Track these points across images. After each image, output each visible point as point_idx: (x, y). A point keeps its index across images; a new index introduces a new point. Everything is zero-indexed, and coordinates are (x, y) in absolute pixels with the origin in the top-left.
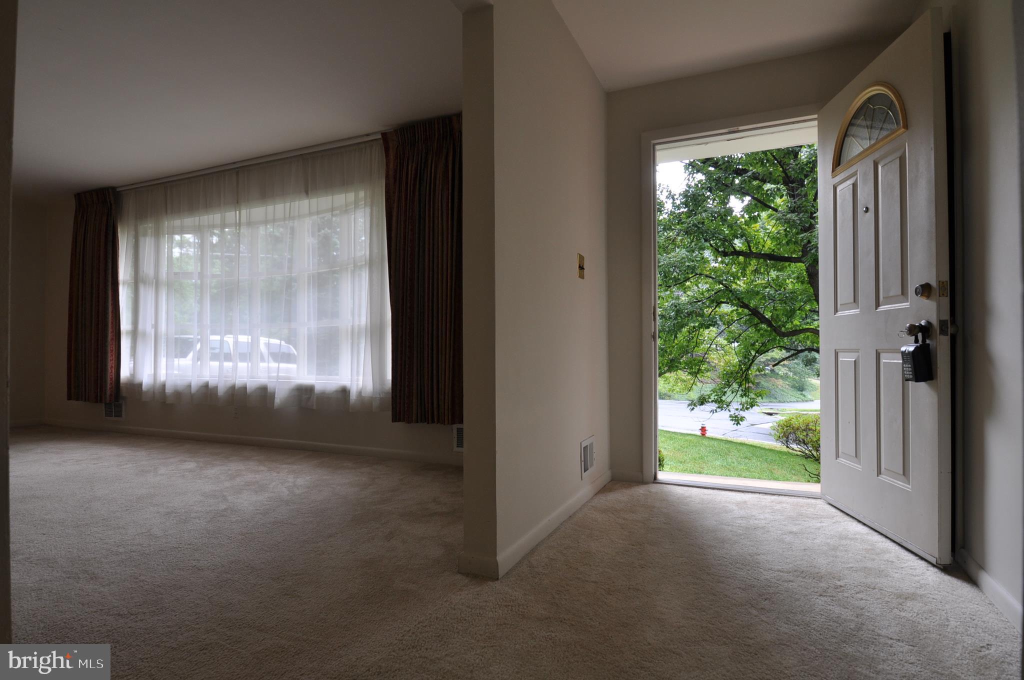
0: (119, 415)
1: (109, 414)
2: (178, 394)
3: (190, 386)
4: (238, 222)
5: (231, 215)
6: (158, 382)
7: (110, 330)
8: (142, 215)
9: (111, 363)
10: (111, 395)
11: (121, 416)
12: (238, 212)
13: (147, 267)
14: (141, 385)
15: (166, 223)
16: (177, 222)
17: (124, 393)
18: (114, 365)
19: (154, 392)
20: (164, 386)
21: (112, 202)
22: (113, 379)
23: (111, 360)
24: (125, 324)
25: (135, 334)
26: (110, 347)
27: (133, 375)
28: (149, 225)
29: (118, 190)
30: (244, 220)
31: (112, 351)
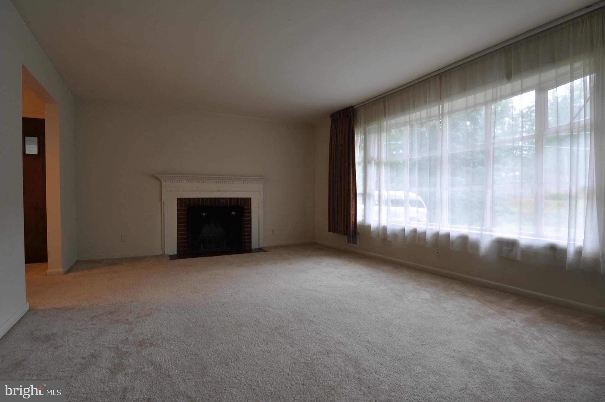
0: (355, 242)
1: (349, 241)
2: (395, 235)
3: (403, 230)
4: (441, 112)
5: (435, 110)
6: (381, 226)
7: (352, 193)
8: (369, 120)
9: (352, 213)
10: (352, 231)
11: (356, 244)
12: (441, 106)
13: (373, 152)
14: (369, 227)
15: (385, 123)
16: (393, 121)
17: (358, 230)
18: (353, 214)
19: (379, 233)
20: (385, 229)
21: (352, 115)
22: (353, 222)
23: (352, 211)
24: (360, 189)
25: (365, 195)
26: (352, 203)
27: (364, 220)
28: (374, 126)
29: (354, 107)
30: (446, 110)
31: (353, 205)
